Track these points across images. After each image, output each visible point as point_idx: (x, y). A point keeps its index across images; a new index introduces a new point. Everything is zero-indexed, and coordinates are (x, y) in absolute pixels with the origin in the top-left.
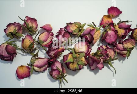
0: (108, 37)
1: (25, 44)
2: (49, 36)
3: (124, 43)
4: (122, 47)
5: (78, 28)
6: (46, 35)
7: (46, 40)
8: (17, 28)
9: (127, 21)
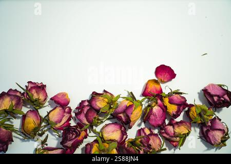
0: (152, 117)
1: (27, 127)
2: (65, 114)
3: (176, 126)
4: (173, 132)
5: (108, 103)
6: (59, 114)
7: (60, 121)
8: (14, 102)
9: (181, 93)
